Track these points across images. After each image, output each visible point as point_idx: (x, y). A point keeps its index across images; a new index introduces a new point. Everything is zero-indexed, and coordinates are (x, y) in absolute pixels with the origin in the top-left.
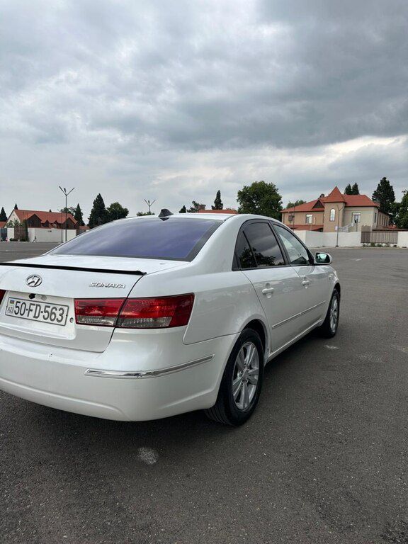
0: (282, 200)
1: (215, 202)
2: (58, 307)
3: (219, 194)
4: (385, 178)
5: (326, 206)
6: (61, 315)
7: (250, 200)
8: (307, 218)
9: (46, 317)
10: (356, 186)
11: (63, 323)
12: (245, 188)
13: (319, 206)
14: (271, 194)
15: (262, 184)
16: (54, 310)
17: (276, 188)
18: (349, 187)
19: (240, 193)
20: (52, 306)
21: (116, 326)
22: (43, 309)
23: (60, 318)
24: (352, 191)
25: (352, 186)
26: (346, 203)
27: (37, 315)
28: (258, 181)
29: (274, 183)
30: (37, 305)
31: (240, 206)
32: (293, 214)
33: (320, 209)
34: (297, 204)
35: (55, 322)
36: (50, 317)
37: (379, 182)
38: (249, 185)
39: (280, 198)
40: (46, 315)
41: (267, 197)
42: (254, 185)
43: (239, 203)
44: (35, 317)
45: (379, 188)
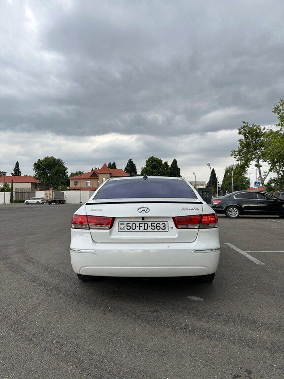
0: (68, 170)
1: (15, 170)
2: (161, 223)
3: (17, 164)
4: (131, 160)
5: (99, 175)
6: (164, 226)
7: (43, 169)
8: (87, 183)
9: (154, 228)
10: (114, 164)
11: (166, 230)
12: (39, 160)
13: (94, 175)
14: (59, 166)
15: (52, 158)
16: (158, 225)
17: (63, 162)
18: (110, 164)
19: (35, 164)
20: (156, 223)
21: (199, 228)
22: (150, 224)
23: (164, 228)
24: (113, 166)
25: (112, 164)
26: (111, 174)
27: (146, 228)
28: (49, 156)
29: (61, 159)
30: (145, 223)
31: (35, 174)
32: (78, 180)
33: (96, 177)
34: (77, 174)
35: (161, 230)
36: (157, 228)
37: (128, 162)
38: (42, 159)
39: (66, 169)
40: (153, 228)
41: (56, 168)
42: (46, 159)
43: (35, 171)
44: (145, 229)
45: (128, 165)
